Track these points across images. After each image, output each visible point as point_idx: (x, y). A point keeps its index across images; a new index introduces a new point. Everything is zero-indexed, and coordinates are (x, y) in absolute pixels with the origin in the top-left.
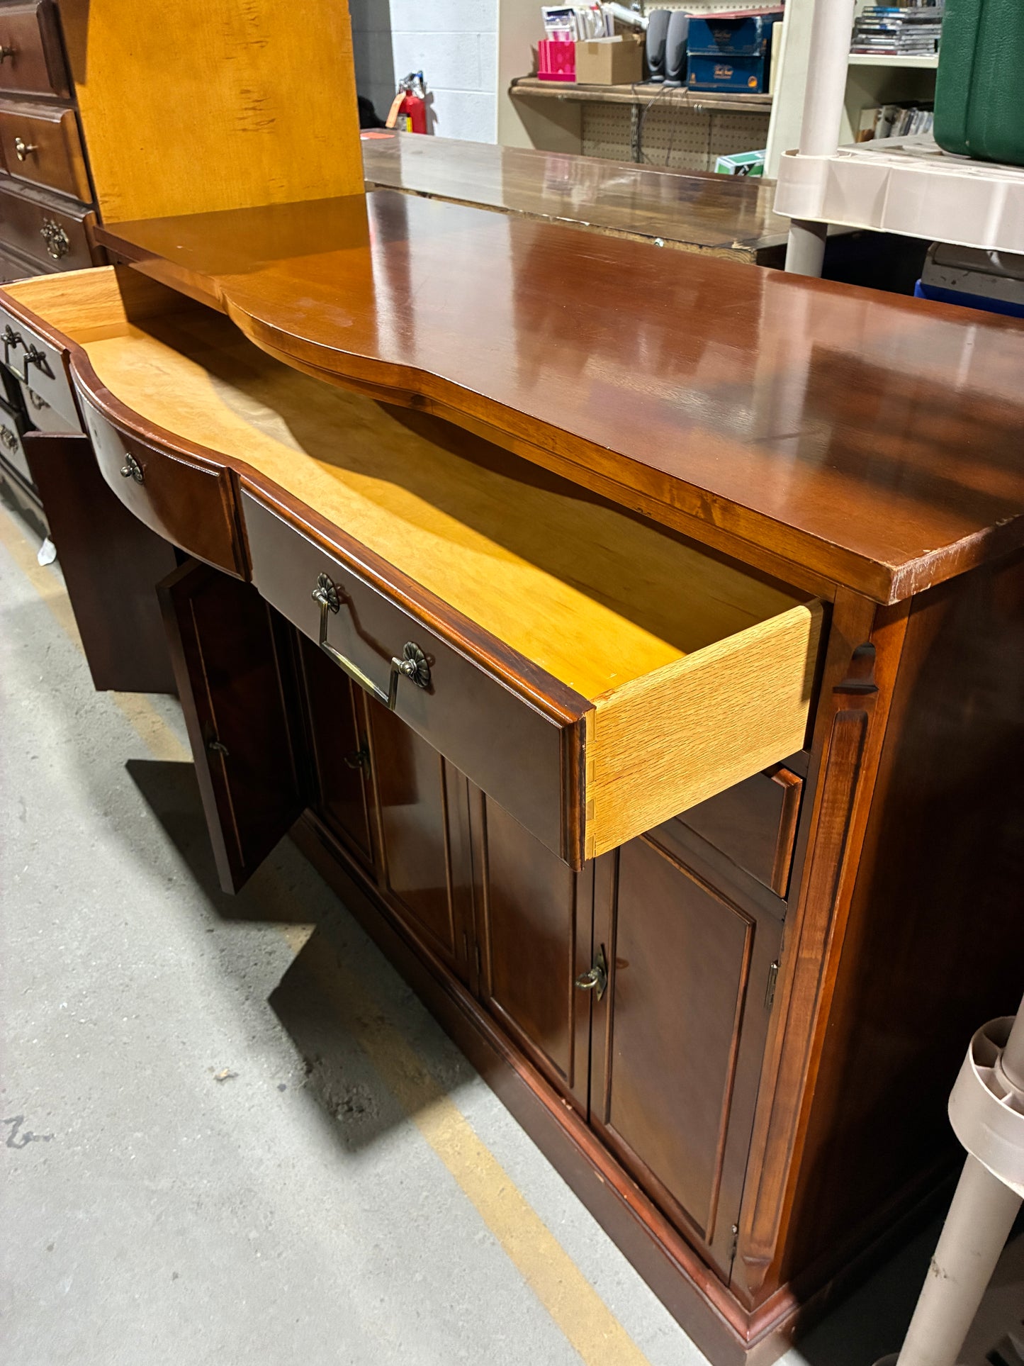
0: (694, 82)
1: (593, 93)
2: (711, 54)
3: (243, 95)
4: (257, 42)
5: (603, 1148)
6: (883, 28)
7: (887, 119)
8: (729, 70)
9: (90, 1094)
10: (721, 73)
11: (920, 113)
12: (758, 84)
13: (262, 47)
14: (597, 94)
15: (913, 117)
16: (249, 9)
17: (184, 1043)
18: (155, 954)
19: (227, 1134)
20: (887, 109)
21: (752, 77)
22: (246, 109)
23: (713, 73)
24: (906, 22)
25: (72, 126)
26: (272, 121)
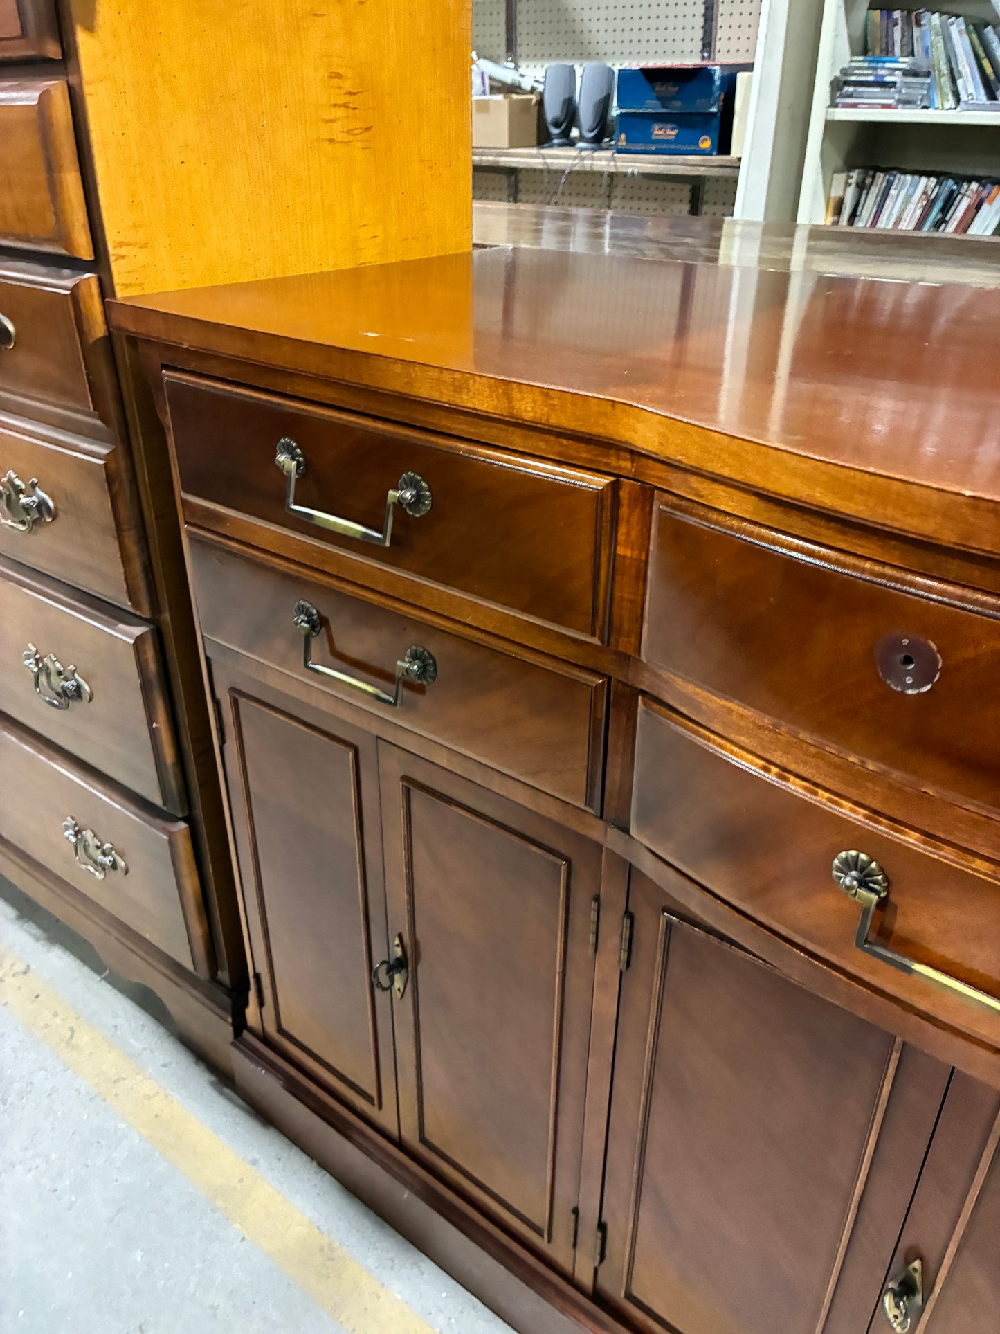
0: (624, 143)
1: (484, 158)
2: (649, 111)
3: (334, 83)
6: (879, 80)
7: (857, 185)
8: (672, 129)
10: (661, 132)
11: (903, 177)
12: (712, 143)
14: (491, 158)
15: (893, 182)
20: (859, 174)
21: (704, 137)
22: (335, 105)
23: (651, 134)
24: (906, 73)
25: (61, 109)
26: (368, 129)
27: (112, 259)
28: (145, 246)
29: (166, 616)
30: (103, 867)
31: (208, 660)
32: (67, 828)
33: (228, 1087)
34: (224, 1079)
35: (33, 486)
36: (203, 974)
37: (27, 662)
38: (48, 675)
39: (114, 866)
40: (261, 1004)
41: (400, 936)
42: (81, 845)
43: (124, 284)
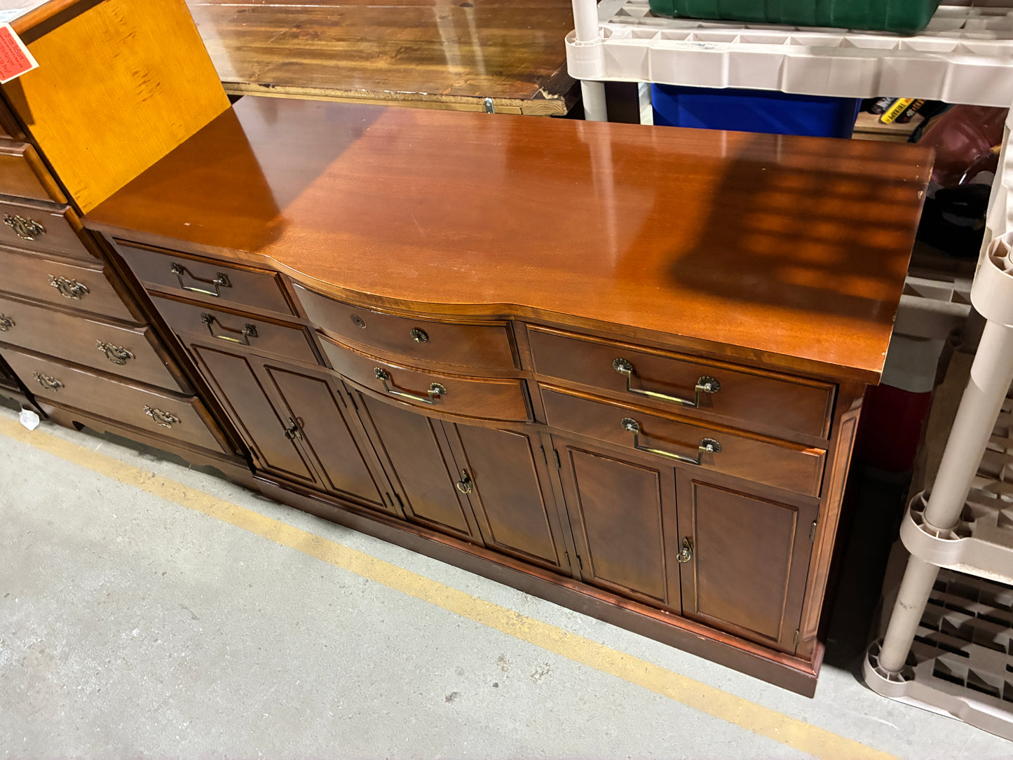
3: (135, 77)
4: (130, 35)
5: (697, 624)
9: (391, 753)
13: (133, 37)
16: (116, 14)
17: (421, 694)
18: (359, 654)
19: (486, 726)
22: (140, 85)
25: (34, 155)
26: (158, 84)
27: (75, 200)
28: (86, 188)
29: (153, 320)
30: (169, 423)
31: (178, 336)
32: (146, 411)
33: (259, 495)
34: (257, 493)
35: (75, 282)
36: (230, 453)
37: (99, 348)
38: (111, 352)
39: (174, 421)
40: (258, 458)
41: (290, 418)
42: (156, 416)
43: (84, 207)
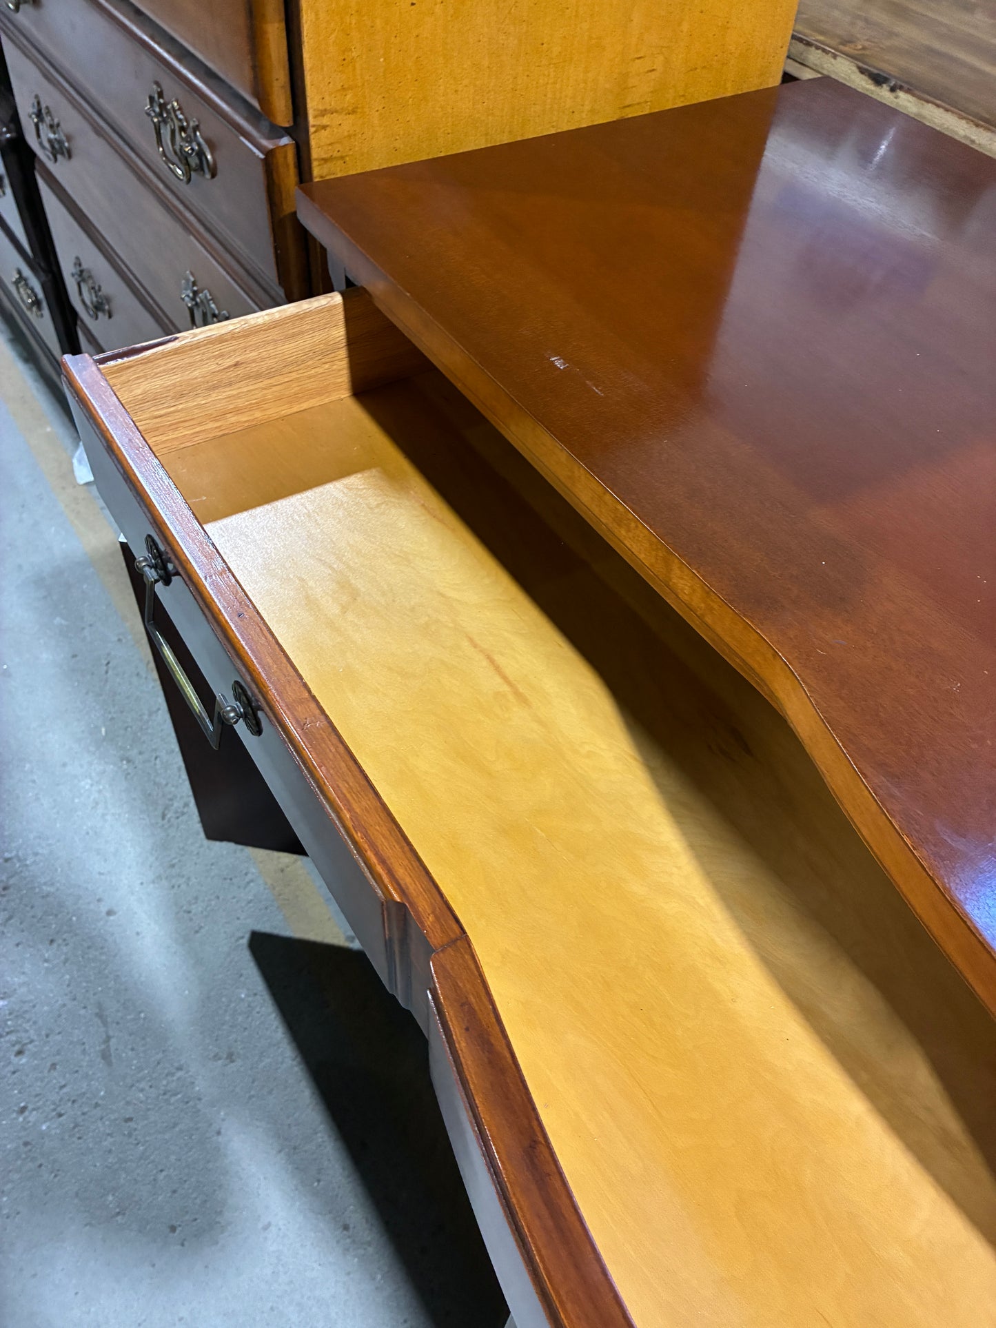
27: (312, 130)
28: (354, 112)
43: (323, 159)
